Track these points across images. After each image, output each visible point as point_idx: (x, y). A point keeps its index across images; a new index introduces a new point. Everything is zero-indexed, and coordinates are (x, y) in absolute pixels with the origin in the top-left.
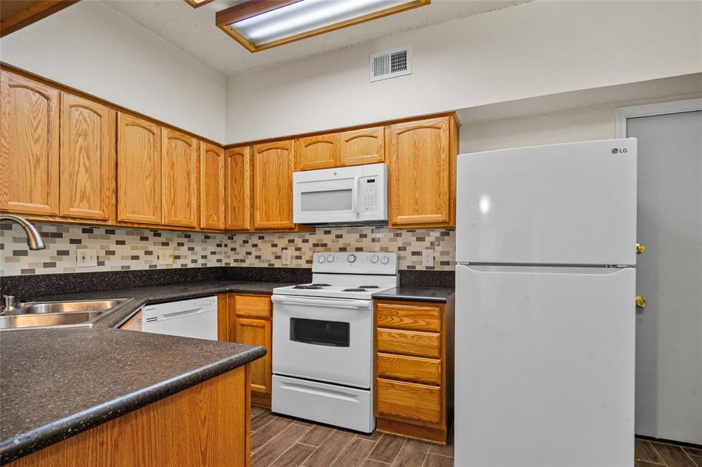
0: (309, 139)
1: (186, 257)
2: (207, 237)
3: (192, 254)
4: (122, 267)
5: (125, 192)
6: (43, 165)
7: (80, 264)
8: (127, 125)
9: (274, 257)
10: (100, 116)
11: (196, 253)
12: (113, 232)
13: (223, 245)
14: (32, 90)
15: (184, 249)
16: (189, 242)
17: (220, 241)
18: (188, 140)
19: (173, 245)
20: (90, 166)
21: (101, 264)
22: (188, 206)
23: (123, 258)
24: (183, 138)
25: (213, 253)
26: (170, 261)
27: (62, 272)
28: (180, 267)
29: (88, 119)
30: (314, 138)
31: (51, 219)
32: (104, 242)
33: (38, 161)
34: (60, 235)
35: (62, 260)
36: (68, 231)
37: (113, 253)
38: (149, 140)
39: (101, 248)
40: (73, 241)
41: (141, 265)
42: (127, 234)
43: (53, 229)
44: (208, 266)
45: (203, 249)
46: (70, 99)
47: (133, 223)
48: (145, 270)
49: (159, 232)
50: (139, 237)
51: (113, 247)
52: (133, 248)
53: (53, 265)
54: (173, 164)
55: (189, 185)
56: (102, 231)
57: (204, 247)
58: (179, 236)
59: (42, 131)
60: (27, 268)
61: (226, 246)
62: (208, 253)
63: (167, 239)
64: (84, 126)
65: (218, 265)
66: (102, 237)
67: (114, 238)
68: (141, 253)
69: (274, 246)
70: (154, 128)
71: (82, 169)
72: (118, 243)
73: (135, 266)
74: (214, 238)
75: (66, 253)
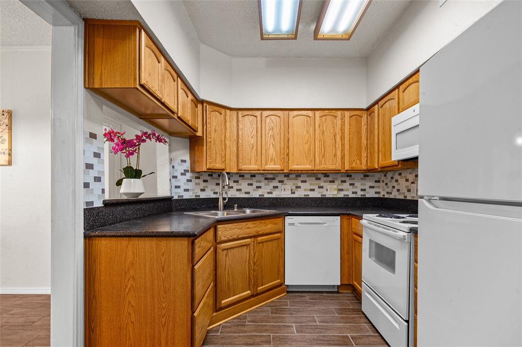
0: (404, 86)
1: (347, 190)
2: (366, 176)
3: (353, 188)
4: (305, 195)
5: (293, 154)
6: (255, 148)
7: (283, 193)
8: (294, 117)
9: (407, 190)
10: (280, 117)
11: (356, 187)
12: (300, 176)
13: (381, 181)
14: (250, 115)
15: (347, 184)
16: (350, 179)
17: (378, 178)
18: (335, 114)
19: (338, 182)
20: (275, 144)
21: (293, 193)
22: (335, 157)
23: (305, 190)
24: (330, 114)
25: (373, 187)
26: (336, 192)
27: (275, 196)
28: (343, 196)
29: (274, 121)
30: (407, 83)
31: (259, 172)
32: (294, 182)
33: (253, 146)
34: (274, 179)
35: (275, 190)
36: (277, 176)
37: (300, 187)
38: (307, 121)
39: (293, 185)
40: (280, 182)
41: (316, 194)
42: (308, 176)
43: (271, 176)
44: (367, 196)
45: (362, 185)
46: (266, 113)
47: (298, 171)
48: (318, 198)
49: (328, 174)
50: (314, 178)
51: (300, 184)
52: (311, 185)
53: (271, 193)
54: (323, 132)
55: (335, 143)
56: (294, 176)
57: (363, 183)
58: (342, 176)
59: (254, 132)
60: (261, 194)
61: (383, 181)
62: (367, 187)
63: (333, 178)
64: (272, 125)
65: (376, 196)
66: (294, 179)
67: (300, 179)
68: (316, 187)
69: (407, 180)
70: (310, 113)
71: (271, 146)
72: (303, 182)
73: (312, 195)
74: (374, 176)
75: (277, 187)
